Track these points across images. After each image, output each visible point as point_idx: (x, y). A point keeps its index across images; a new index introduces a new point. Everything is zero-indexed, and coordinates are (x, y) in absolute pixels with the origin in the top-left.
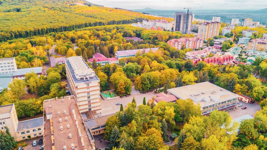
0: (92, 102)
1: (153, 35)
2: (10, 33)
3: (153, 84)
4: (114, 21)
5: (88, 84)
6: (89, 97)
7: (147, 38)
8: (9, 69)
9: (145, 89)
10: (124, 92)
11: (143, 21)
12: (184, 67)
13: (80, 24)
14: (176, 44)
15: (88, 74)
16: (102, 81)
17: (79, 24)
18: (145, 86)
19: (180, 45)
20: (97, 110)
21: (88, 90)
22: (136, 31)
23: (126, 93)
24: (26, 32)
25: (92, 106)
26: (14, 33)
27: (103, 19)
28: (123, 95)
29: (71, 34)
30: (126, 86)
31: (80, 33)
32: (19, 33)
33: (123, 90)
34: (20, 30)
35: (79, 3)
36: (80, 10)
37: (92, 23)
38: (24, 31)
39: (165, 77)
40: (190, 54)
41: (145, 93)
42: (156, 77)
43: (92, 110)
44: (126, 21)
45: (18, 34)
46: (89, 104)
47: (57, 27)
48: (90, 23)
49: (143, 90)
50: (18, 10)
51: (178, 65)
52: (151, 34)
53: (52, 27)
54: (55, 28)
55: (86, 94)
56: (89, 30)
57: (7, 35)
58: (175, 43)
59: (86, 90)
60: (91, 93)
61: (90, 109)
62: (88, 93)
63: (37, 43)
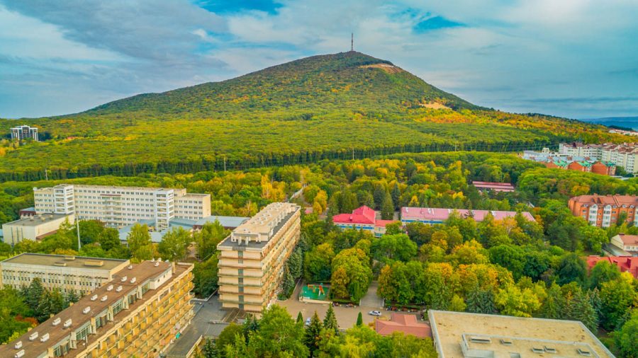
0: (246, 291)
1: (546, 181)
2: (258, 156)
3: (423, 294)
4: (483, 143)
5: (240, 252)
6: (241, 280)
7: (529, 186)
8: (196, 213)
9: (398, 301)
10: (344, 293)
11: (561, 145)
12: (553, 271)
13: (395, 145)
14: (591, 209)
15: (251, 233)
16: (314, 261)
17: (391, 147)
18: (397, 293)
19: (608, 212)
20: (256, 312)
21: (240, 265)
22: (514, 167)
23: (348, 298)
24: (285, 156)
25: (246, 299)
26: (264, 156)
27: (458, 137)
28: (341, 301)
29: (357, 165)
30: (350, 282)
31: (373, 164)
32: (273, 156)
33: (341, 289)
34: (276, 151)
35: (435, 103)
36: (424, 119)
37: (424, 144)
38: (282, 153)
39: (461, 283)
40: (621, 241)
41: (395, 310)
42: (432, 277)
43: (246, 308)
44: (519, 144)
45: (271, 158)
46: (241, 295)
47: (343, 150)
48: (420, 146)
49: (394, 301)
50: (308, 117)
51: (535, 261)
52: (541, 179)
53: (334, 150)
54: (339, 152)
55: (236, 272)
56: (401, 159)
57: (253, 160)
58: (588, 207)
59: (236, 263)
60: (246, 273)
61: (241, 305)
62: (241, 270)
63: (283, 176)
